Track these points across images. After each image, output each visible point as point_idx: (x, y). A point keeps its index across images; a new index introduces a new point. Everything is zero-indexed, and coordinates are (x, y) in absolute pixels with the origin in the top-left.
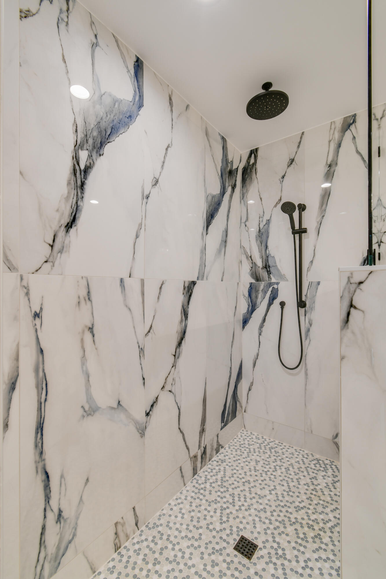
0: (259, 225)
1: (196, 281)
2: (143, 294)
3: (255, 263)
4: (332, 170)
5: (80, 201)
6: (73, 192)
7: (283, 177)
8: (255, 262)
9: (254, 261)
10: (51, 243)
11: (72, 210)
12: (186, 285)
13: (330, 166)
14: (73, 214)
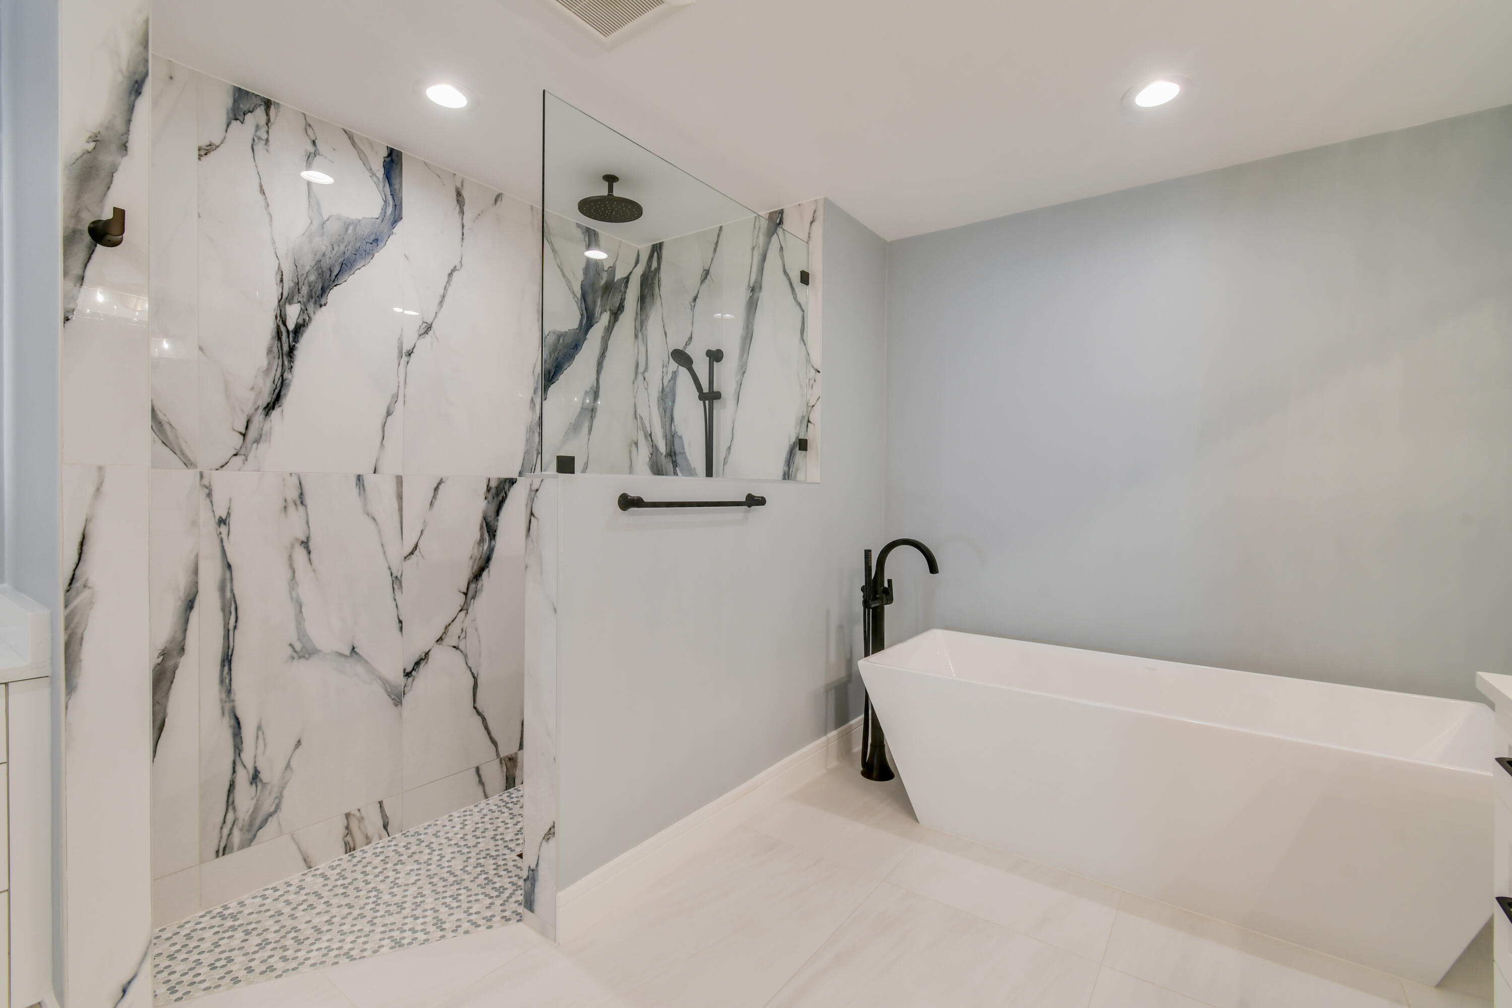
0: (662, 380)
1: (516, 479)
2: (400, 497)
3: (656, 446)
4: (755, 296)
5: (288, 373)
6: (277, 362)
7: (695, 299)
8: (657, 444)
9: (655, 442)
10: (243, 431)
11: (275, 386)
12: (493, 484)
13: (753, 290)
14: (277, 391)
